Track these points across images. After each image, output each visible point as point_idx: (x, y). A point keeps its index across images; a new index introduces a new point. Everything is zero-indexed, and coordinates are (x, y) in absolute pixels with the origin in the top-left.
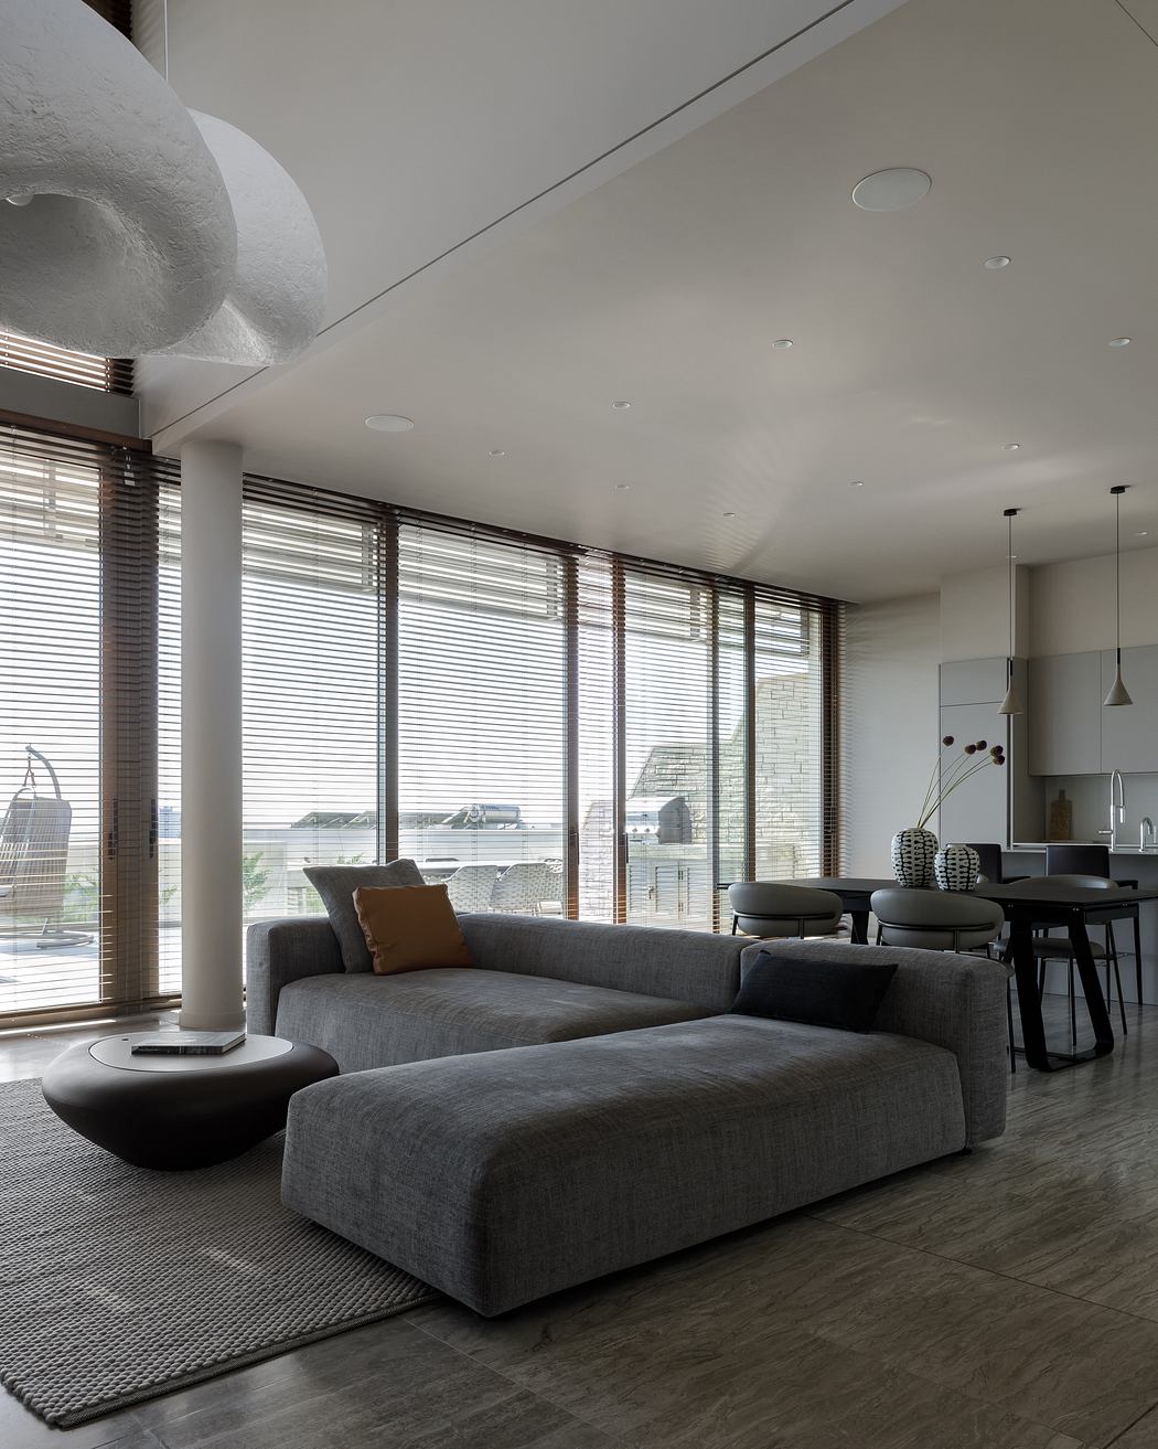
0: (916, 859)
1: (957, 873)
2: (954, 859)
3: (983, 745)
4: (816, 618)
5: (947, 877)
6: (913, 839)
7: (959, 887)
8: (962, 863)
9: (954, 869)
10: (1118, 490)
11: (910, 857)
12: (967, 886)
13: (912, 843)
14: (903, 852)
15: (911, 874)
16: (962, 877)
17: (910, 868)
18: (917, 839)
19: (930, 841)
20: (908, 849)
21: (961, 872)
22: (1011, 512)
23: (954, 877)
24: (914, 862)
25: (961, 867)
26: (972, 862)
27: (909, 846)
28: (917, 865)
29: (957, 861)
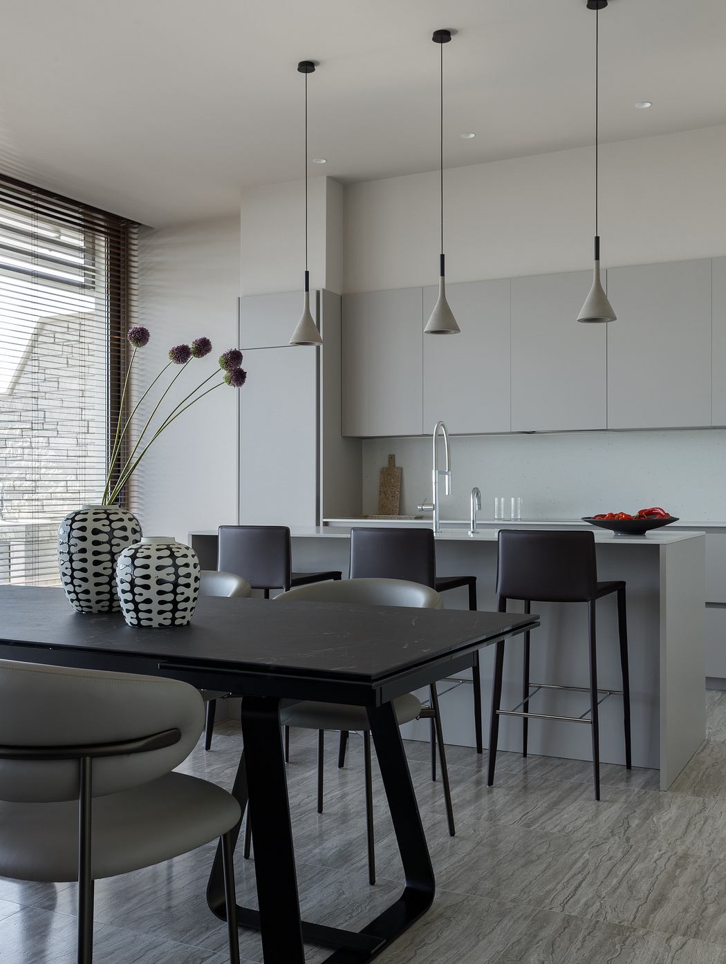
0: (96, 563)
1: (151, 594)
2: (146, 567)
3: (203, 347)
4: (102, 243)
5: (133, 601)
6: (90, 525)
7: (157, 620)
8: (162, 575)
9: (147, 587)
10: (442, 36)
11: (84, 560)
12: (174, 619)
13: (88, 534)
14: (73, 549)
15: (87, 592)
16: (162, 603)
17: (85, 580)
18: (98, 525)
19: (124, 529)
20: (81, 545)
21: (160, 593)
22: (307, 67)
23: (148, 601)
24: (92, 569)
25: (160, 582)
26: (182, 571)
27: (83, 539)
28: (97, 575)
29: (152, 571)
